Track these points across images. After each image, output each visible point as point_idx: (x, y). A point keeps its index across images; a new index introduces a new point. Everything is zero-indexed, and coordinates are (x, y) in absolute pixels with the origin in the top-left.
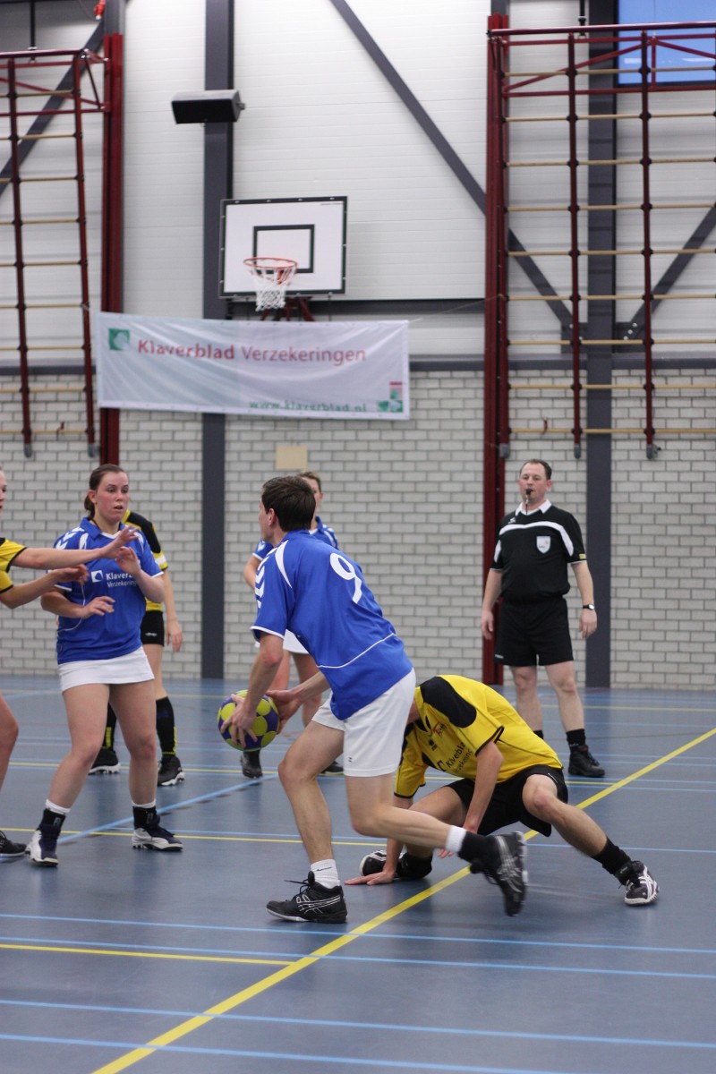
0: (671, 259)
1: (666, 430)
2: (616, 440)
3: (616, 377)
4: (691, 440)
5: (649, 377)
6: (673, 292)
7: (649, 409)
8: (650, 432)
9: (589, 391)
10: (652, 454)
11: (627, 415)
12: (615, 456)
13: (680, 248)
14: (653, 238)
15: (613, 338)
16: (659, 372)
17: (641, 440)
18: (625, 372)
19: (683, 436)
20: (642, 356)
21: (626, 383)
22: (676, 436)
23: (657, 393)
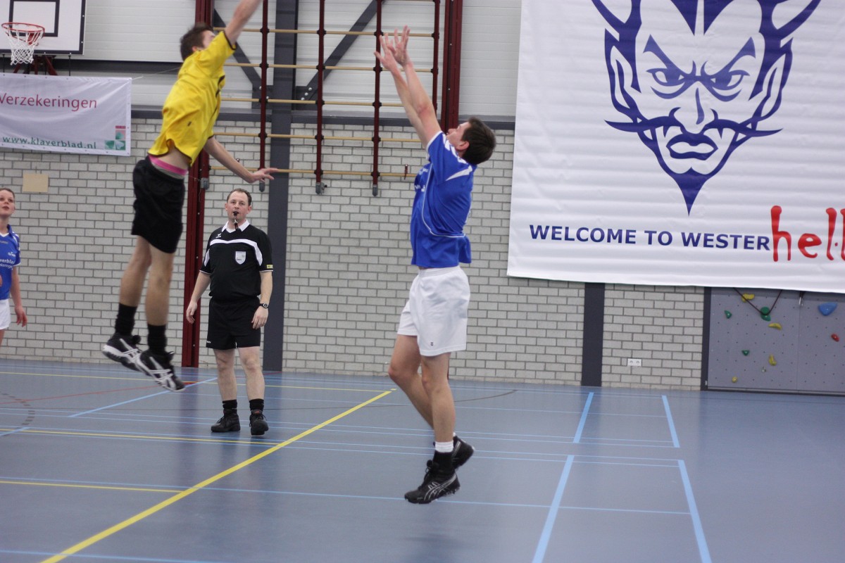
0: (340, 38)
1: (332, 172)
2: (292, 178)
3: (294, 129)
4: (351, 180)
5: (319, 130)
6: (341, 65)
7: (319, 154)
8: (319, 173)
9: (273, 139)
10: (320, 190)
11: (301, 159)
12: (291, 190)
13: (347, 30)
14: (326, 22)
15: (293, 99)
16: (328, 126)
17: (312, 179)
18: (301, 125)
19: (344, 177)
20: (315, 113)
21: (301, 134)
22: (339, 177)
23: (326, 142)
